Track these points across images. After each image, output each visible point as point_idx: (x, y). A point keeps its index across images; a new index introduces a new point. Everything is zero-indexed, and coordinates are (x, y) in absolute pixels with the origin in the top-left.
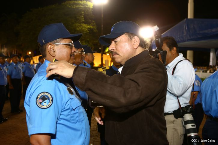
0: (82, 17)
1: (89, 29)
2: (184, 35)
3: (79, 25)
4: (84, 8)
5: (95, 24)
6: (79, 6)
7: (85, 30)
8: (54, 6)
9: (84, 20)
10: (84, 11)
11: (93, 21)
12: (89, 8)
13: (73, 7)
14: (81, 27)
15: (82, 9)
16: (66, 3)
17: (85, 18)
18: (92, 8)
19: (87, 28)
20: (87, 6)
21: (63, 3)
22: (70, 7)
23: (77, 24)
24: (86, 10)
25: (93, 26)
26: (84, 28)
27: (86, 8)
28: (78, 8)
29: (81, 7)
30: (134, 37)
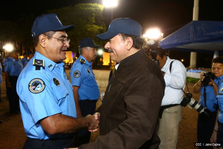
0: (94, 18)
1: (99, 30)
2: (191, 36)
3: (90, 26)
4: (95, 10)
5: (105, 25)
6: (91, 8)
7: (96, 31)
8: (67, 8)
9: (94, 22)
10: (95, 13)
11: (103, 23)
12: (100, 10)
13: (85, 9)
14: (92, 28)
15: (93, 10)
16: (78, 5)
17: (96, 19)
18: (103, 10)
19: (97, 29)
20: (97, 9)
21: (76, 6)
22: (82, 8)
23: (88, 25)
24: (97, 12)
25: (103, 27)
26: (94, 29)
27: (97, 10)
28: (89, 10)
29: (93, 9)
30: (128, 38)
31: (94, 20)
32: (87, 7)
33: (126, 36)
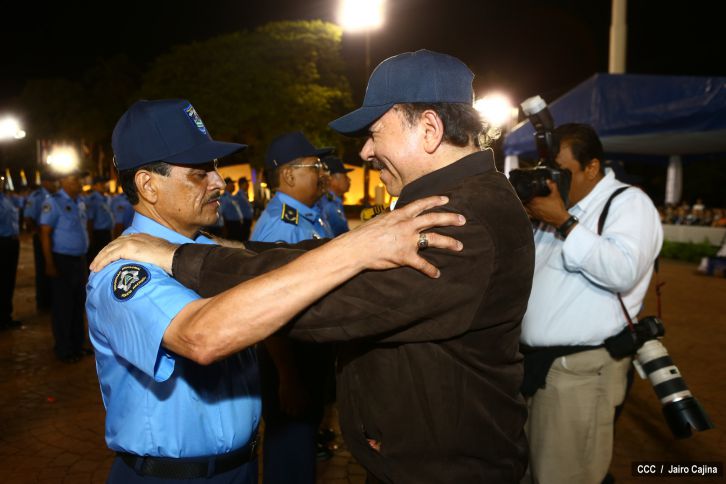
0: (313, 64)
1: (332, 101)
3: (304, 88)
4: (317, 39)
5: (347, 85)
6: (304, 35)
7: (320, 104)
9: (317, 76)
10: (318, 50)
11: (343, 78)
12: (331, 42)
13: (286, 38)
14: (310, 93)
15: (311, 42)
17: (320, 68)
19: (326, 98)
20: (324, 36)
21: (260, 29)
22: (278, 37)
23: (298, 87)
24: (324, 47)
25: (343, 90)
26: (316, 98)
27: (321, 40)
29: (309, 38)
30: (424, 114)
31: (315, 71)
32: (292, 34)
33: (418, 109)
